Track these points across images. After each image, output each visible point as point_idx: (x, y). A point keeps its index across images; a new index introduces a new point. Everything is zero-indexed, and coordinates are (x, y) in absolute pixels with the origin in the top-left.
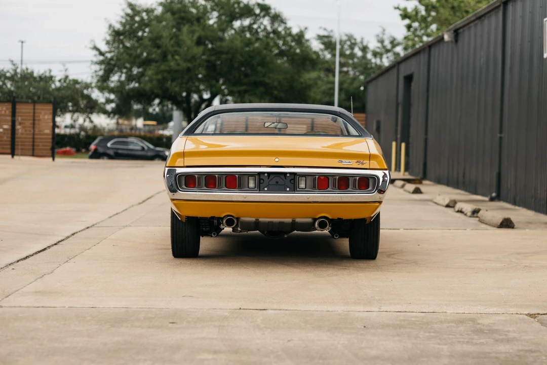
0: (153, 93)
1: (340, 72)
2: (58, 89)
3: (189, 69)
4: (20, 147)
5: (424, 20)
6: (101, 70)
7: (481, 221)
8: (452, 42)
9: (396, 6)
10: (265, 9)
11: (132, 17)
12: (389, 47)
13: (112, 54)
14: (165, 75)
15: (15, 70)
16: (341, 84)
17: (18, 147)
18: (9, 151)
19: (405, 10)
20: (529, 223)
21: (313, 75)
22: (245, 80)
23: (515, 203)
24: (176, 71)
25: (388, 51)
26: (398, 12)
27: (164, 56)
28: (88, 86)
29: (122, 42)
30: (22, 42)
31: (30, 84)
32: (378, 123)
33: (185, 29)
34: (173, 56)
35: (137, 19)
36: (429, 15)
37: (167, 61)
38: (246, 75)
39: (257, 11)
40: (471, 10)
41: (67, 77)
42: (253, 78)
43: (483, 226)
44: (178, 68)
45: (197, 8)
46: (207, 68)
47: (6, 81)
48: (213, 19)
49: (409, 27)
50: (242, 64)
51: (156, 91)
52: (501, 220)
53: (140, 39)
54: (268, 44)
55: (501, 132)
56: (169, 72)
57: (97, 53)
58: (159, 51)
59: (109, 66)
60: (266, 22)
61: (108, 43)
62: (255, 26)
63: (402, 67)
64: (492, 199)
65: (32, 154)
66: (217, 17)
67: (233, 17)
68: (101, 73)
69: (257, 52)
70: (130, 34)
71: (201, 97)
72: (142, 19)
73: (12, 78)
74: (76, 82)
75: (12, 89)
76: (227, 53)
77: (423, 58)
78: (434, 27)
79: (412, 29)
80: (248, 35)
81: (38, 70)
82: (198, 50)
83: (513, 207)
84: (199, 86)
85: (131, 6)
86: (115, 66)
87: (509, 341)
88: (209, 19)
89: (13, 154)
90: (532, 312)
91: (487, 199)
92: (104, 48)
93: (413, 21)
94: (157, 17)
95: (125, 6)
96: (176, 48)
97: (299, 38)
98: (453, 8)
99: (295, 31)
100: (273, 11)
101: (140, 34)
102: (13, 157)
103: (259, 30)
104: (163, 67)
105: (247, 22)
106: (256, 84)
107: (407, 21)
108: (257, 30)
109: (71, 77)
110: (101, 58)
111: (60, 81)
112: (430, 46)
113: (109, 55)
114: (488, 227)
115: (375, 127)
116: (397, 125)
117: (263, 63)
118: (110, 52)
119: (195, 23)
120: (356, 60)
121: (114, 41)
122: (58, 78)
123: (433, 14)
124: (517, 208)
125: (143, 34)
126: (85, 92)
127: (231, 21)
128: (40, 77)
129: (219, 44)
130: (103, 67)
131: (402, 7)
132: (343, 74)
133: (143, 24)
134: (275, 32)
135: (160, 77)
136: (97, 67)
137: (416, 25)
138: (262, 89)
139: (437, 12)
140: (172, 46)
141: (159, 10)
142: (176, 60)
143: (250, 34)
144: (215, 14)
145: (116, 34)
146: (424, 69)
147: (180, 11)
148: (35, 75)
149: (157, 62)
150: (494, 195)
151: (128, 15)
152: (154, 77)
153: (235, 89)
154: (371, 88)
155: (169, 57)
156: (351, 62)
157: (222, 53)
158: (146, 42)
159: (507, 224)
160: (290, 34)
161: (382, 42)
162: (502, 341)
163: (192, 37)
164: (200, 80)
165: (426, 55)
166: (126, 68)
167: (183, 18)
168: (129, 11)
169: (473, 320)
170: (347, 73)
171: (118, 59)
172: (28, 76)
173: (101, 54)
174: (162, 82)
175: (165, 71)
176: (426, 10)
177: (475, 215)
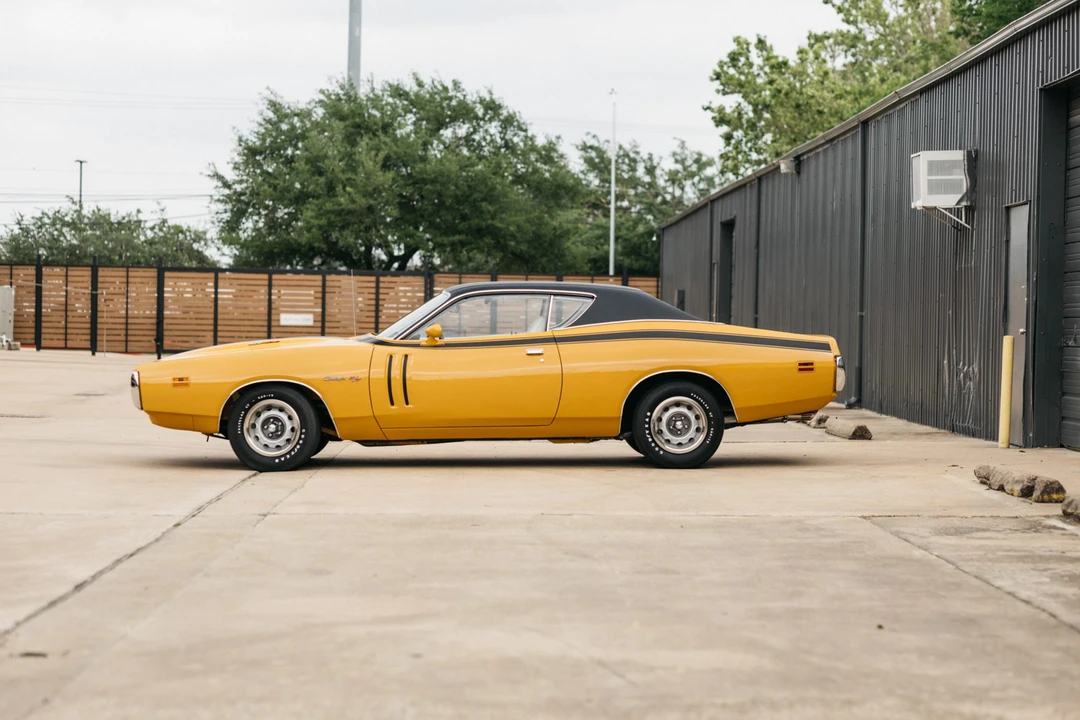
0: (312, 248)
1: (618, 209)
2: (151, 243)
3: (370, 209)
4: (105, 338)
5: (752, 125)
6: (226, 211)
7: (829, 433)
8: (792, 174)
9: (706, 104)
10: (492, 107)
11: (275, 125)
12: (694, 168)
13: (244, 185)
14: (333, 218)
15: (79, 212)
16: (617, 228)
17: (103, 338)
18: (88, 344)
19: (721, 110)
20: (894, 434)
21: (573, 214)
22: (463, 226)
23: (881, 410)
24: (350, 212)
25: (692, 175)
26: (709, 114)
27: (331, 188)
28: (199, 237)
29: (260, 166)
30: (81, 162)
31: (105, 233)
32: (682, 294)
33: (364, 142)
34: (344, 188)
35: (284, 127)
36: (760, 118)
37: (335, 196)
38: (464, 218)
39: (480, 111)
40: (826, 110)
41: (164, 221)
42: (475, 222)
43: (832, 438)
44: (352, 206)
45: (381, 109)
46: (401, 206)
47: (65, 230)
48: (407, 126)
49: (728, 138)
50: (458, 200)
51: (316, 245)
52: (853, 430)
53: (290, 161)
54: (499, 165)
55: (862, 310)
56: (339, 213)
57: (220, 184)
58: (322, 180)
59: (239, 206)
60: (494, 128)
61: (236, 167)
62: (477, 137)
63: (718, 206)
64: (850, 406)
65: (124, 349)
66: (414, 123)
67: (441, 124)
68: (227, 216)
69: (482, 179)
70: (272, 153)
71: (390, 254)
72: (293, 127)
73: (72, 225)
74: (178, 230)
75: (75, 242)
76: (433, 181)
77: (750, 195)
78: (768, 137)
79: (733, 142)
80: (465, 152)
81: (118, 211)
82: (385, 178)
83: (878, 415)
84: (386, 236)
85: (275, 106)
86: (248, 204)
87: (834, 536)
88: (400, 126)
89: (93, 349)
90: (866, 514)
91: (844, 406)
92: (230, 175)
93: (735, 129)
94: (316, 124)
95: (264, 106)
96: (350, 175)
97: (549, 154)
98: (798, 106)
99: (540, 142)
100: (504, 113)
101: (289, 152)
102: (93, 354)
103: (484, 144)
104: (329, 206)
105: (463, 130)
106: (480, 232)
107: (725, 129)
108: (479, 143)
109: (171, 223)
110: (227, 191)
111: (152, 229)
112: (759, 179)
113: (238, 188)
114: (836, 438)
115: (676, 300)
116: (711, 299)
117: (490, 197)
118: (241, 182)
119: (380, 133)
120: (640, 189)
121: (246, 163)
122: (149, 224)
123: (767, 115)
124: (884, 416)
125: (293, 152)
126: (195, 246)
127: (439, 129)
128: (119, 223)
129: (419, 166)
130: (229, 206)
131: (715, 105)
132: (621, 213)
133: (294, 138)
134: (509, 145)
135: (323, 221)
136: (221, 207)
137: (738, 134)
138: (488, 240)
139: (772, 113)
140: (343, 171)
141: (319, 113)
142: (349, 194)
143: (469, 150)
144: (411, 118)
145: (252, 153)
146: (751, 213)
147: (353, 114)
148: (113, 219)
149: (317, 197)
150: (853, 399)
151: (269, 121)
152: (315, 222)
153: (445, 240)
154: (668, 238)
155: (339, 188)
156: (632, 192)
157: (424, 181)
158: (301, 165)
159: (861, 434)
160: (533, 149)
161: (682, 162)
162: (826, 536)
163: (377, 155)
164: (387, 226)
165: (755, 191)
166: (266, 207)
167: (358, 126)
168: (271, 115)
169: (799, 521)
170: (626, 210)
171: (255, 193)
172: (100, 221)
173: (227, 185)
174: (325, 231)
175: (332, 212)
176: (755, 111)
177: (822, 425)
